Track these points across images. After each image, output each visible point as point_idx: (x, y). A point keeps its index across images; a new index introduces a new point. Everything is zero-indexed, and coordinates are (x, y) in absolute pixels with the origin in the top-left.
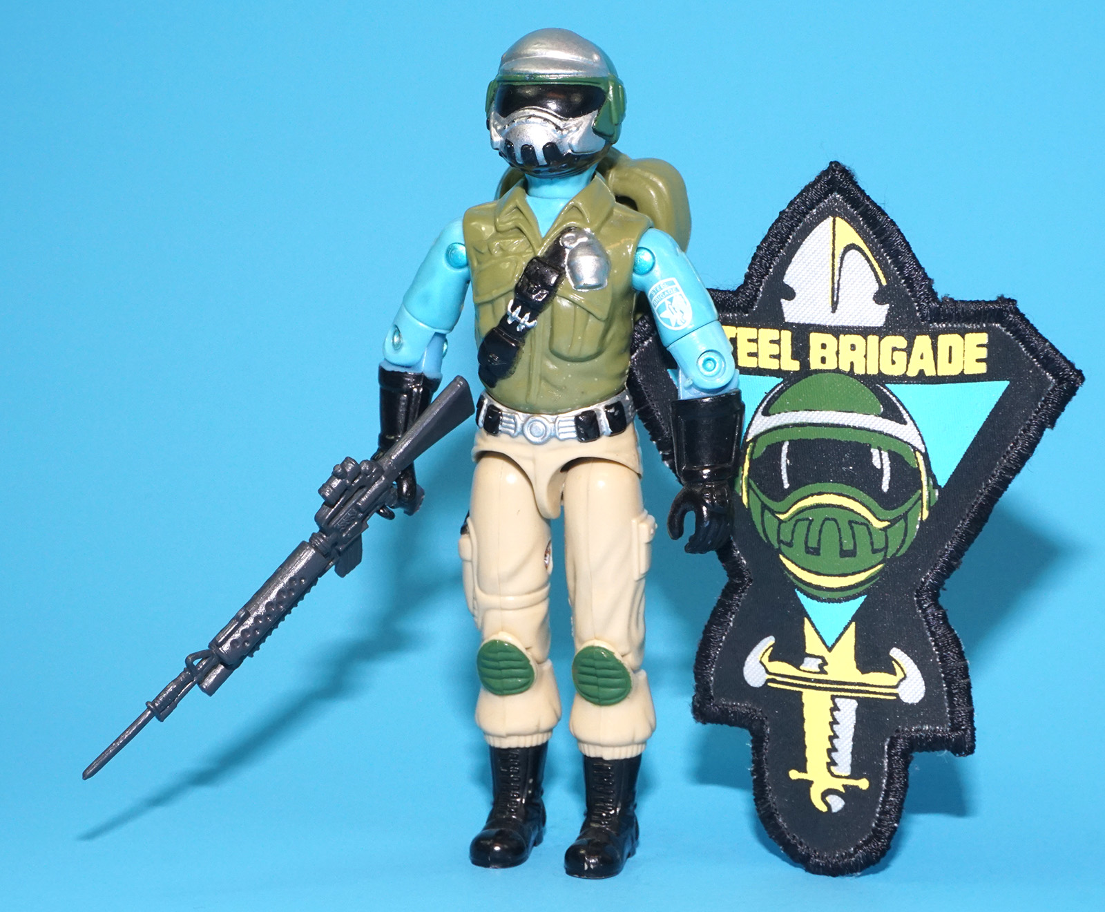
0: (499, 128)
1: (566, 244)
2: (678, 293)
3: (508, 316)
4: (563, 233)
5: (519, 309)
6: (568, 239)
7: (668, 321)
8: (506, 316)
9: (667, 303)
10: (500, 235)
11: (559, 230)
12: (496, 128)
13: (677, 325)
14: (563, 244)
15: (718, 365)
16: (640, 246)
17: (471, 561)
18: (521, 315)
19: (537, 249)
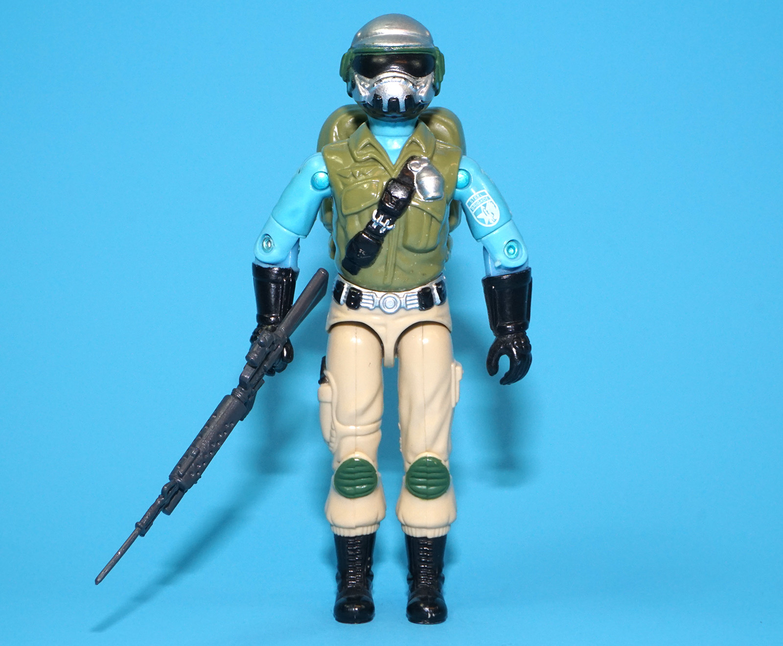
0: (367, 86)
1: (413, 168)
2: (490, 201)
3: (373, 222)
4: (409, 161)
5: (382, 217)
6: (414, 165)
7: (483, 220)
8: (371, 222)
9: (482, 208)
10: (358, 165)
11: (406, 158)
12: (363, 86)
13: (489, 223)
14: (411, 168)
15: (516, 250)
16: (460, 168)
17: (331, 403)
18: (384, 221)
19: (391, 173)
